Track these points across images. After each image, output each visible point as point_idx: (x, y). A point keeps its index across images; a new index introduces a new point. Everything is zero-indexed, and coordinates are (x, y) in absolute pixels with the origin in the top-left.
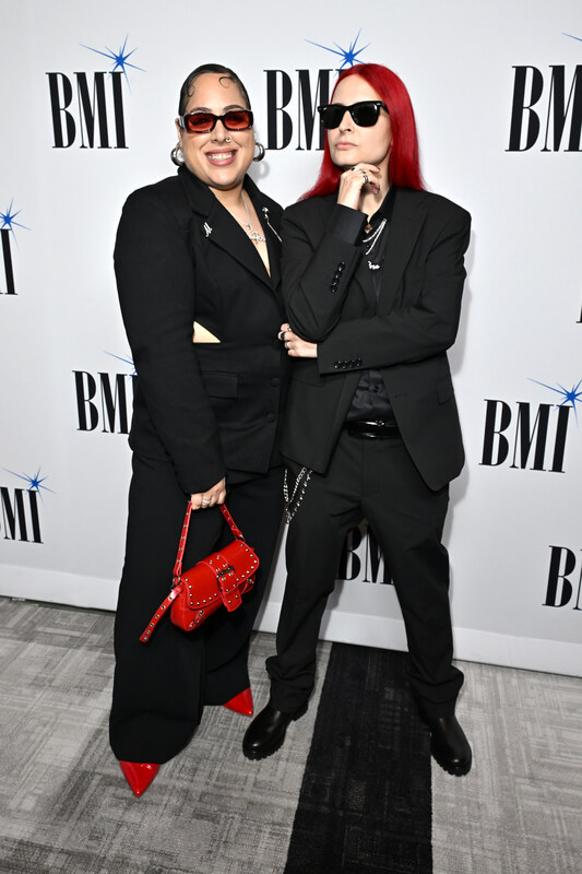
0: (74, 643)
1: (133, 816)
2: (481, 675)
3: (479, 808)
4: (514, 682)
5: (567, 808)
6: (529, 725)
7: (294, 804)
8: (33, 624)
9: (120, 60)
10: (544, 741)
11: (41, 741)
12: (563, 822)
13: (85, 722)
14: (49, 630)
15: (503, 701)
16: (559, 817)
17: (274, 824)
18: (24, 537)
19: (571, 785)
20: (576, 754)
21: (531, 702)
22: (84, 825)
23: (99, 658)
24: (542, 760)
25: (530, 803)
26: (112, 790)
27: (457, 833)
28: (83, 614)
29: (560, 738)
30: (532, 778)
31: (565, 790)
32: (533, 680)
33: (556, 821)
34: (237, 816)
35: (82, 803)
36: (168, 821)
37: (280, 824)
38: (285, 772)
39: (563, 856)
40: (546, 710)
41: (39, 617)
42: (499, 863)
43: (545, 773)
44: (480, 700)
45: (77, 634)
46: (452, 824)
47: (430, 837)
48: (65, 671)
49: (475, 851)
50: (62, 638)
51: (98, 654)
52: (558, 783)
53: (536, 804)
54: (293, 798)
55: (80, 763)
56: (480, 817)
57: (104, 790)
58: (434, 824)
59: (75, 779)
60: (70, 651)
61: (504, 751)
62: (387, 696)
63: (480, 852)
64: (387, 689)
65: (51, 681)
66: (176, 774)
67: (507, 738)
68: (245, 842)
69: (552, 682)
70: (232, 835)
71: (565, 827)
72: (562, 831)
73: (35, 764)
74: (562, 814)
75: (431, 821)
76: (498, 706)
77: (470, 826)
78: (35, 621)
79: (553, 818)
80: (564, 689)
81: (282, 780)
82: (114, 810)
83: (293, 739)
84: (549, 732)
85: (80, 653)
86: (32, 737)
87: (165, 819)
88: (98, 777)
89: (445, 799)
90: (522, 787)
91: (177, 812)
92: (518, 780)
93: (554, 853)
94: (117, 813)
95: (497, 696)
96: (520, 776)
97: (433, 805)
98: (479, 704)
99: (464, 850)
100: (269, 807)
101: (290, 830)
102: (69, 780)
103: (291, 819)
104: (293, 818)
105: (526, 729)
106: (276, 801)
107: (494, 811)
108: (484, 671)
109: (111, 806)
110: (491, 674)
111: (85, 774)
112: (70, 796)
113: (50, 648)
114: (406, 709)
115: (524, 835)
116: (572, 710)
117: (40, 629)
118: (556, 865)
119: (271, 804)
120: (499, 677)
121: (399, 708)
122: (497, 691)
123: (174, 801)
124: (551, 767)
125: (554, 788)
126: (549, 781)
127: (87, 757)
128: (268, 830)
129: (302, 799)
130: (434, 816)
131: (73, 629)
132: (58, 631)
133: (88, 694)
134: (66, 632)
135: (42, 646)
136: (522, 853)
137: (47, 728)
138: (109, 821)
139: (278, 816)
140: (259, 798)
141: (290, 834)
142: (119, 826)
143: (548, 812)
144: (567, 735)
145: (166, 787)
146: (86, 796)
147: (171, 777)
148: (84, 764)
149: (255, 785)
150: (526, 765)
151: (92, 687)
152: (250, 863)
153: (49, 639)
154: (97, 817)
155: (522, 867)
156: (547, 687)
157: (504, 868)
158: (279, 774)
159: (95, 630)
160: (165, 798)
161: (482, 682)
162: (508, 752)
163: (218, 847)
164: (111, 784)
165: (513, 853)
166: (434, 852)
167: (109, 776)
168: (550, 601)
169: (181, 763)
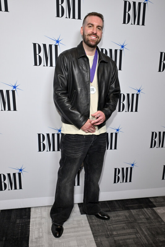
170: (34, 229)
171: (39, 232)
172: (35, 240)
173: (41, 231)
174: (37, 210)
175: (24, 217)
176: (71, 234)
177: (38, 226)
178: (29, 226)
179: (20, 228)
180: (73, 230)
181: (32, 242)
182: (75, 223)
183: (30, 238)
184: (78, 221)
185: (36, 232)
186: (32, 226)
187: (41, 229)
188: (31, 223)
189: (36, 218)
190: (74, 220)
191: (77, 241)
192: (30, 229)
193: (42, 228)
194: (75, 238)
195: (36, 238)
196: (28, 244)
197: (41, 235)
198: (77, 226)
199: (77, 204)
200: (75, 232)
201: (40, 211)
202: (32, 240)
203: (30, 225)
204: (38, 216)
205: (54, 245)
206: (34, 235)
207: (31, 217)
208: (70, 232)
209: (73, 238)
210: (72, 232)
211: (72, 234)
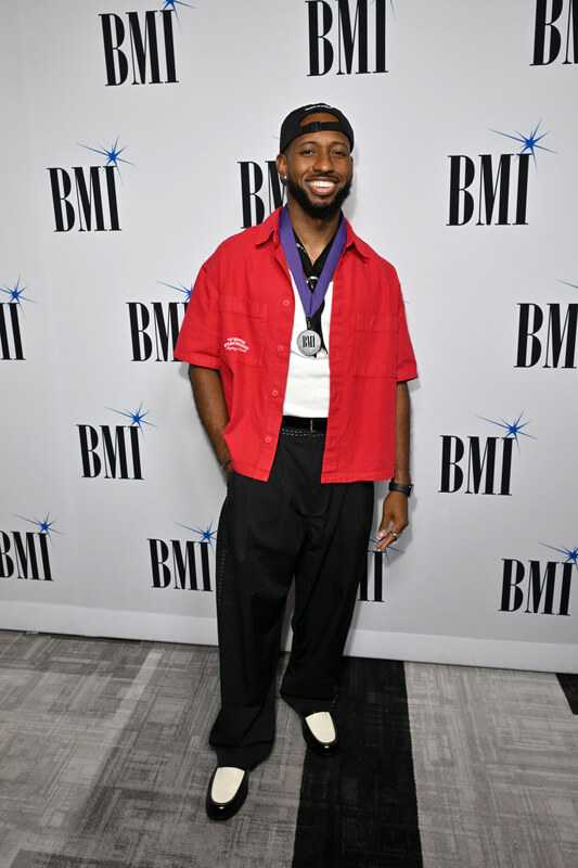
0: (86, 670)
1: (153, 825)
2: (449, 675)
3: (457, 794)
4: (478, 679)
5: (531, 788)
6: (493, 716)
7: (296, 803)
8: (47, 655)
9: (113, 156)
10: (507, 730)
11: (63, 763)
12: (529, 800)
13: (102, 742)
14: (62, 659)
15: (470, 697)
16: (525, 796)
17: (279, 822)
18: (36, 576)
19: (532, 766)
20: (535, 739)
21: (493, 696)
22: (110, 836)
23: (110, 682)
24: (508, 747)
25: (500, 785)
26: (132, 802)
27: (440, 817)
28: (92, 643)
29: (521, 726)
30: (501, 763)
31: (529, 772)
32: (495, 676)
33: (524, 799)
34: (246, 818)
35: (106, 816)
36: (184, 827)
37: (286, 823)
38: (286, 775)
39: (532, 831)
40: (506, 702)
41: (52, 648)
42: (478, 840)
43: (511, 758)
44: (450, 697)
45: (88, 661)
46: (435, 810)
47: (417, 823)
48: (80, 696)
49: (457, 832)
50: (75, 666)
51: (108, 679)
52: (523, 766)
53: (505, 786)
54: (294, 798)
55: (101, 780)
56: (458, 802)
57: (125, 803)
58: (419, 811)
59: (98, 795)
60: (83, 677)
61: (474, 741)
62: (369, 700)
63: (462, 833)
64: (369, 694)
65: (68, 706)
66: (189, 784)
67: (476, 730)
68: (256, 840)
69: (510, 677)
70: (243, 835)
71: (531, 804)
72: (529, 809)
73: (60, 783)
74: (528, 793)
75: (416, 808)
76: (466, 702)
77: (451, 810)
78: (49, 651)
79: (520, 796)
80: (521, 682)
81: (284, 782)
82: (135, 820)
83: (291, 744)
84: (512, 721)
85: (92, 678)
86: (56, 759)
87: (183, 825)
88: (118, 792)
89: (427, 788)
90: (492, 772)
91: (192, 818)
92: (488, 766)
93: (523, 827)
94: (138, 823)
95: (464, 692)
96: (490, 763)
97: (417, 794)
98: (450, 702)
99: (447, 832)
100: (274, 808)
101: (294, 826)
102: (92, 796)
103: (294, 818)
104: (296, 816)
105: (491, 720)
106: (279, 801)
107: (469, 795)
108: (452, 672)
109: (132, 817)
110: (457, 674)
111: (106, 789)
112: (95, 811)
113: (64, 676)
114: (387, 711)
115: (497, 814)
116: (529, 700)
117: (54, 659)
118: (526, 838)
119: (276, 805)
120: (465, 675)
121: (381, 710)
122: (464, 688)
123: (189, 808)
124: (516, 752)
125: (519, 771)
126: (514, 764)
127: (107, 774)
128: (275, 828)
129: (302, 798)
130: (418, 804)
131: (84, 657)
132: (70, 660)
133: (102, 716)
134: (78, 660)
135: (57, 675)
136: (496, 830)
137: (68, 750)
138: (132, 830)
139: (283, 814)
140: (264, 800)
141: (294, 830)
142: (141, 834)
143: (516, 792)
144: (527, 723)
145: (180, 796)
146: (109, 810)
147: (184, 787)
148: (105, 779)
149: (260, 788)
150: (494, 752)
151: (106, 709)
152: (262, 859)
153: (63, 668)
154: (121, 828)
155: (499, 843)
156: (506, 682)
157: (482, 845)
158: (281, 777)
159: (104, 657)
160: (181, 806)
161: (450, 681)
162: (478, 742)
163: (232, 847)
164: (130, 797)
165: (489, 831)
166: (421, 836)
167: (128, 790)
168: (505, 607)
169: (192, 773)
170: (424, 731)
171: (441, 746)
172: (431, 768)
173: (446, 743)
174: (424, 674)
175: (386, 688)
176: (547, 774)
177: (433, 724)
178: (408, 721)
179: (380, 722)
180: (554, 761)
181: (423, 771)
182: (558, 738)
183: (414, 758)
184: (567, 734)
185: (432, 745)
186: (415, 721)
187: (445, 737)
188: (410, 711)
189: (423, 697)
190: (550, 730)
191: (573, 801)
192: (411, 731)
193: (446, 733)
194: (566, 791)
195: (436, 764)
196: (413, 776)
197: (449, 757)
198: (563, 749)
199: (555, 677)
200: (561, 769)
201: (432, 678)
202: (422, 764)
203: (410, 718)
204: (429, 693)
205: (496, 798)
206: (425, 752)
207: (408, 693)
208: (543, 768)
209: (558, 790)
210: (553, 769)
211: (554, 776)
